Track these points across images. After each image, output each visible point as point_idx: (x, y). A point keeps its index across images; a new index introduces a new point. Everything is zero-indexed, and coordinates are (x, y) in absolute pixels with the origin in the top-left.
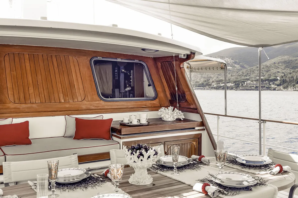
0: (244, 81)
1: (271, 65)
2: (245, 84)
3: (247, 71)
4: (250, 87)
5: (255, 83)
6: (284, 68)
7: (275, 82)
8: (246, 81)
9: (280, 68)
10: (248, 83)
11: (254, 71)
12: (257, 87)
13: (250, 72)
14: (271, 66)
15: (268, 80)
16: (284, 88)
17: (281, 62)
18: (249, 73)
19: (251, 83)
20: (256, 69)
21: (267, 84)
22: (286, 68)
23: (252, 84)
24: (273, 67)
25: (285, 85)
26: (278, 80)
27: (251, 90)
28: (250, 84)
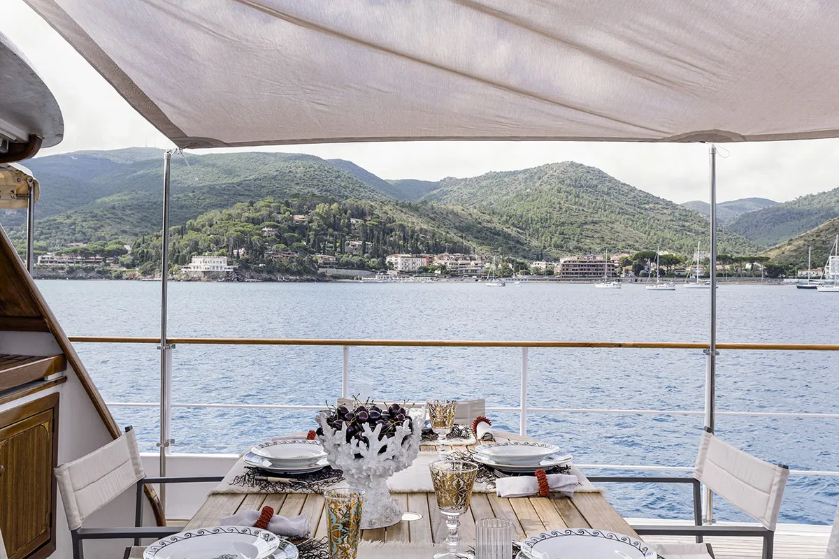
0: (37, 254)
1: (106, 213)
2: (39, 261)
3: (40, 226)
4: (53, 269)
5: (66, 258)
6: (138, 222)
7: (121, 259)
8: (40, 254)
9: (129, 221)
10: (47, 259)
11: (58, 228)
12: (72, 270)
13: (49, 229)
14: (106, 215)
15: (102, 252)
16: (145, 273)
17: (129, 206)
18: (44, 231)
19: (55, 259)
20: (65, 221)
21: (98, 262)
22: (143, 222)
23: (59, 263)
24: (109, 218)
25: (148, 265)
26: (126, 252)
27: (55, 278)
28: (51, 262)
